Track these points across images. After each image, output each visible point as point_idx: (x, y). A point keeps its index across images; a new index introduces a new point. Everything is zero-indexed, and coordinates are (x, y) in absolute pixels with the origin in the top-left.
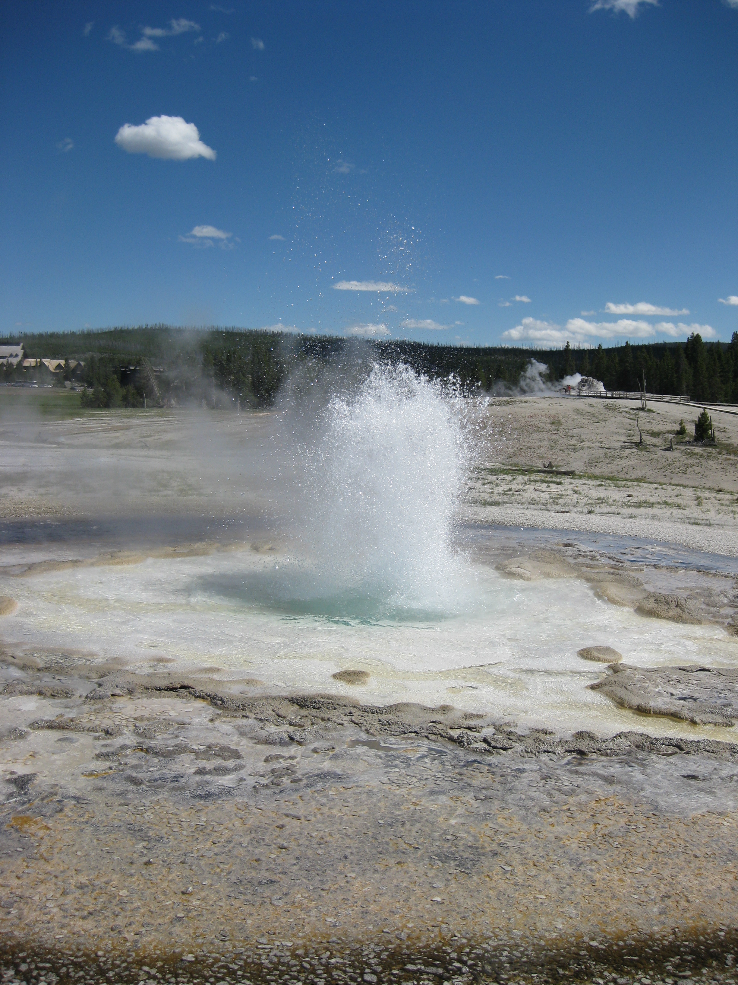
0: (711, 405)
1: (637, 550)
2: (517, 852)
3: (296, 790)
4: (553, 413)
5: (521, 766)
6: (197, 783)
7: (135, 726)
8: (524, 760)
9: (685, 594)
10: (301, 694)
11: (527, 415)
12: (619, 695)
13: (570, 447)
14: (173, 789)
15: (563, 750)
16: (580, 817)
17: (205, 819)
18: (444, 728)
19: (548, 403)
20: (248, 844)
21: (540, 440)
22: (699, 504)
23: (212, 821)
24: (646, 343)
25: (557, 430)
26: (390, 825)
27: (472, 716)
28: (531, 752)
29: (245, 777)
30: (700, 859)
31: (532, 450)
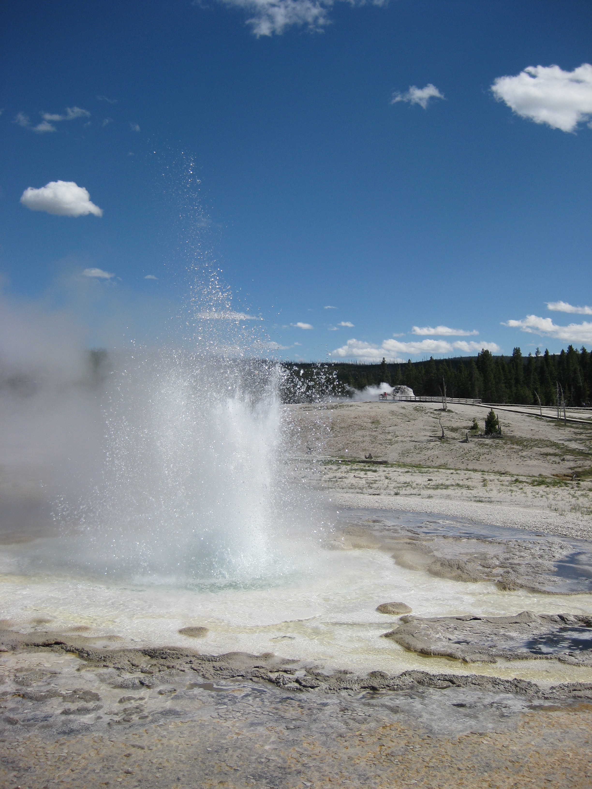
0: (498, 405)
1: (431, 524)
2: (317, 771)
3: (142, 725)
4: (373, 414)
5: (325, 701)
6: (63, 721)
7: (15, 676)
8: (328, 695)
9: (466, 558)
10: (152, 647)
11: (353, 416)
12: (407, 641)
13: (387, 441)
14: (43, 727)
15: (359, 687)
16: (369, 740)
17: (67, 751)
18: (266, 672)
19: (369, 406)
20: (100, 770)
21: (363, 436)
22: (485, 485)
23: (72, 753)
24: (447, 358)
25: (377, 428)
26: (216, 751)
27: (288, 662)
28: (334, 689)
29: (102, 716)
30: (462, 771)
31: (357, 444)
